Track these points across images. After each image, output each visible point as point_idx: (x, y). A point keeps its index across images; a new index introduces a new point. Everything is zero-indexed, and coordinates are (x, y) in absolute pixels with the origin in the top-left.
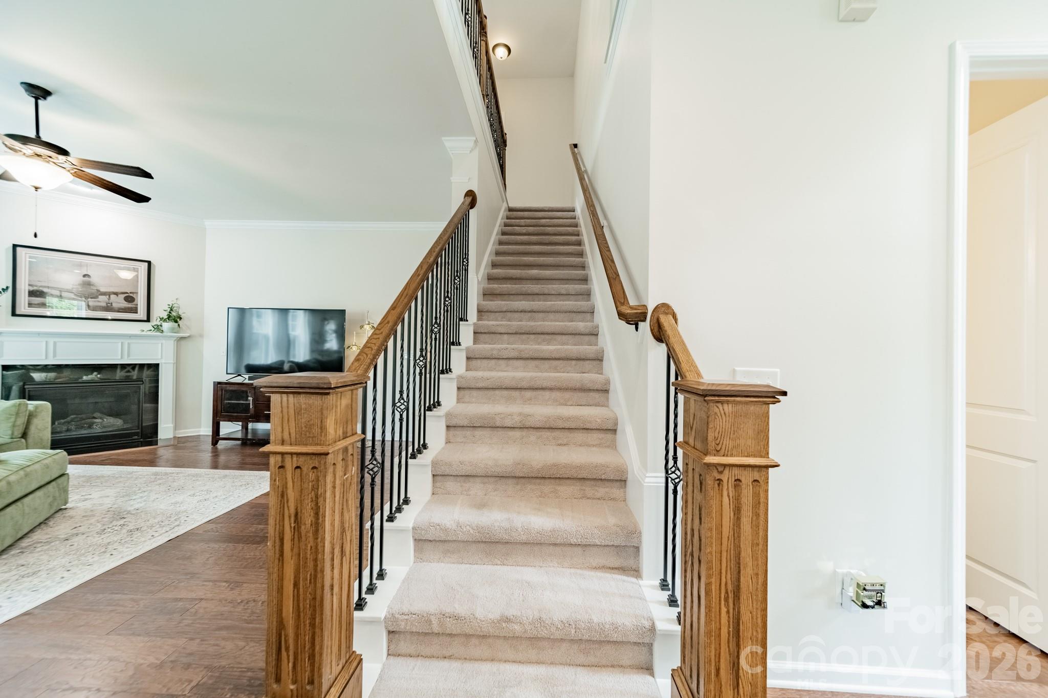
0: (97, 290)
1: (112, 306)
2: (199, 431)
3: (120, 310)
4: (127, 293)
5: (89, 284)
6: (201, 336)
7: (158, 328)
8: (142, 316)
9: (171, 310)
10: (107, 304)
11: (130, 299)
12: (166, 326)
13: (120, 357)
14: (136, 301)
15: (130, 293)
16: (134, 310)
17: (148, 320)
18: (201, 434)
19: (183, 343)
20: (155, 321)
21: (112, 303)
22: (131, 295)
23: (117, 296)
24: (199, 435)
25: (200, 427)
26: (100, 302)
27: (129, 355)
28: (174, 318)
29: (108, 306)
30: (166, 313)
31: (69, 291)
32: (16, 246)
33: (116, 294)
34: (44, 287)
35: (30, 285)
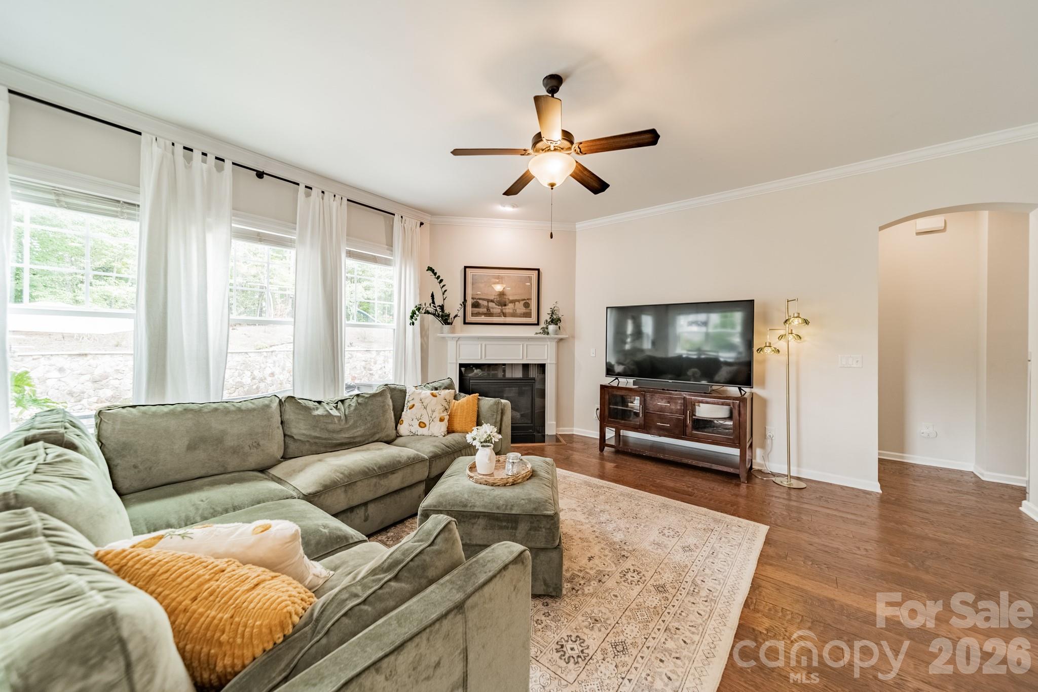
0: (508, 299)
1: (516, 311)
2: (572, 431)
3: (521, 315)
4: (525, 300)
5: (503, 294)
6: (573, 337)
7: (545, 331)
8: (534, 320)
9: (553, 313)
10: (513, 310)
11: (527, 305)
12: (552, 328)
13: (522, 358)
14: (530, 306)
15: (527, 299)
16: (529, 315)
17: (538, 324)
18: (575, 433)
19: (561, 343)
20: (542, 325)
21: (516, 309)
22: (528, 301)
24: (573, 434)
25: (573, 427)
26: (509, 308)
27: (527, 356)
28: (555, 321)
29: (514, 313)
30: (549, 316)
31: (492, 301)
32: (466, 267)
33: (519, 301)
34: (480, 299)
35: (472, 298)
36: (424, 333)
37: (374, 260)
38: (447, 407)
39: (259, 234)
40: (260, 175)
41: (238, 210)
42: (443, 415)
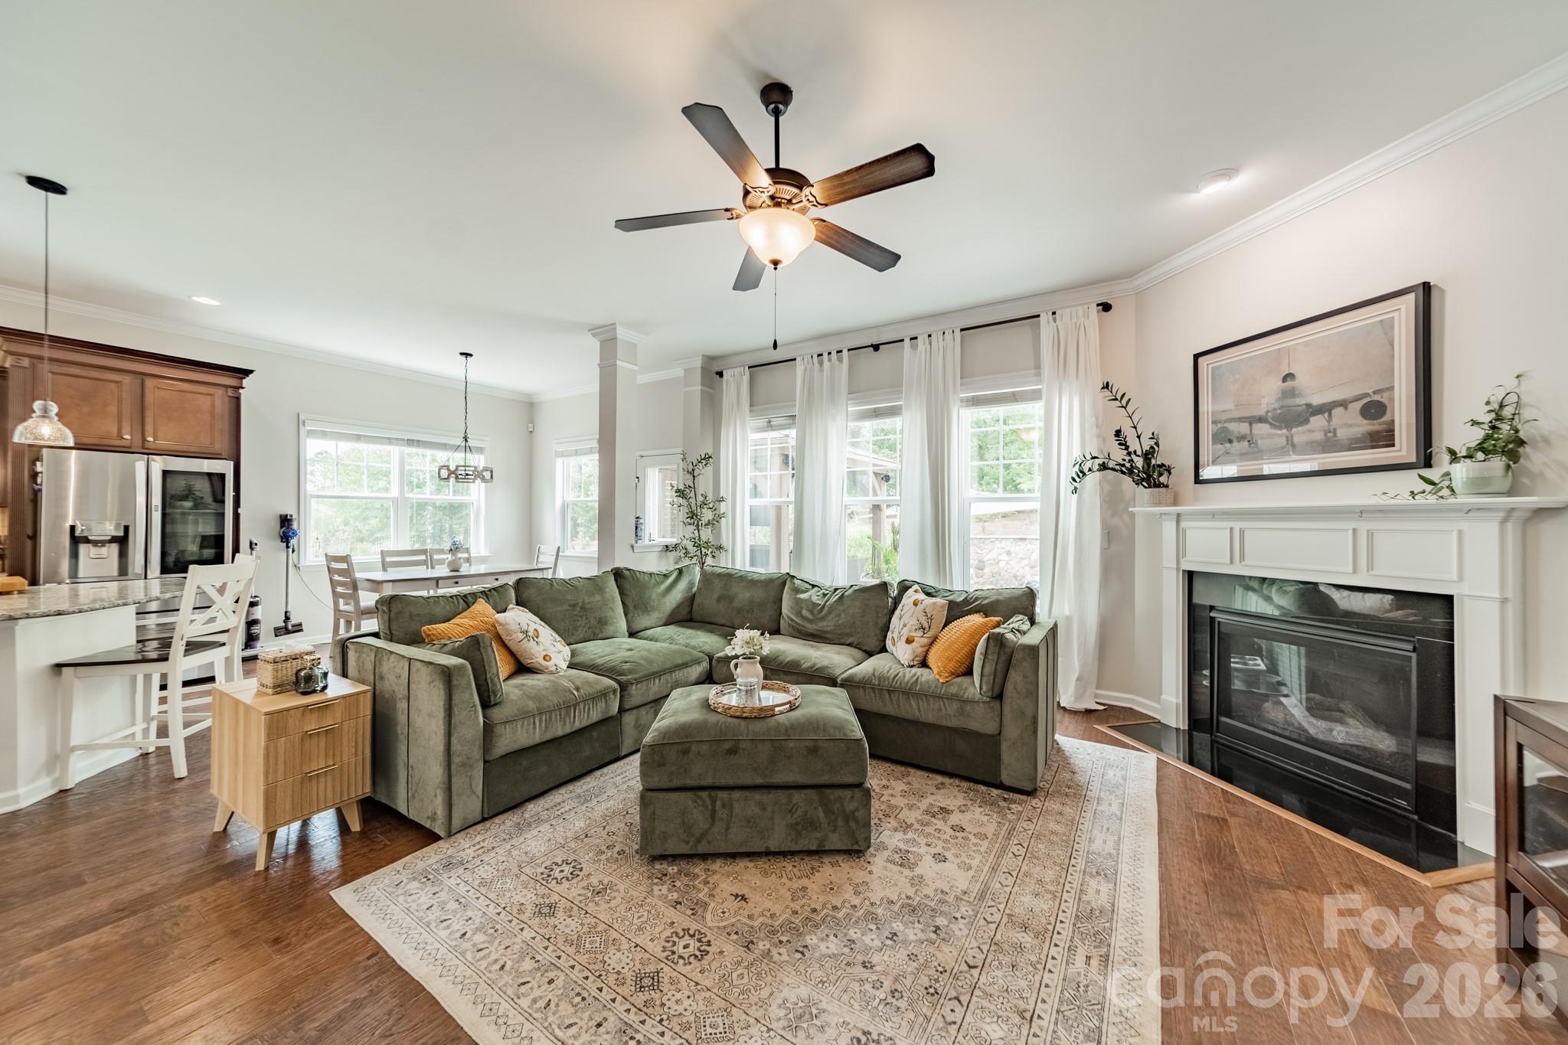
0: (1307, 405)
1: (1335, 436)
3: (1354, 445)
4: (1367, 395)
5: (1291, 393)
8: (1404, 453)
9: (1497, 418)
10: (1325, 434)
11: (1374, 409)
13: (1350, 569)
14: (1388, 412)
15: (1375, 393)
16: (1385, 438)
17: (1424, 462)
21: (1335, 430)
22: (1377, 398)
23: (1346, 408)
26: (1314, 431)
27: (1370, 566)
28: (1502, 443)
29: (1327, 439)
30: (1482, 433)
31: (1261, 420)
32: (1196, 357)
33: (1344, 404)
34: (1231, 420)
35: (1214, 422)
36: (1112, 503)
37: (1014, 398)
38: (926, 625)
39: (875, 410)
40: (876, 347)
41: (855, 392)
42: (913, 634)
